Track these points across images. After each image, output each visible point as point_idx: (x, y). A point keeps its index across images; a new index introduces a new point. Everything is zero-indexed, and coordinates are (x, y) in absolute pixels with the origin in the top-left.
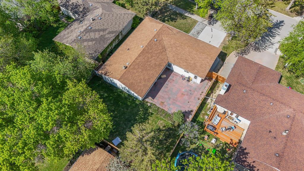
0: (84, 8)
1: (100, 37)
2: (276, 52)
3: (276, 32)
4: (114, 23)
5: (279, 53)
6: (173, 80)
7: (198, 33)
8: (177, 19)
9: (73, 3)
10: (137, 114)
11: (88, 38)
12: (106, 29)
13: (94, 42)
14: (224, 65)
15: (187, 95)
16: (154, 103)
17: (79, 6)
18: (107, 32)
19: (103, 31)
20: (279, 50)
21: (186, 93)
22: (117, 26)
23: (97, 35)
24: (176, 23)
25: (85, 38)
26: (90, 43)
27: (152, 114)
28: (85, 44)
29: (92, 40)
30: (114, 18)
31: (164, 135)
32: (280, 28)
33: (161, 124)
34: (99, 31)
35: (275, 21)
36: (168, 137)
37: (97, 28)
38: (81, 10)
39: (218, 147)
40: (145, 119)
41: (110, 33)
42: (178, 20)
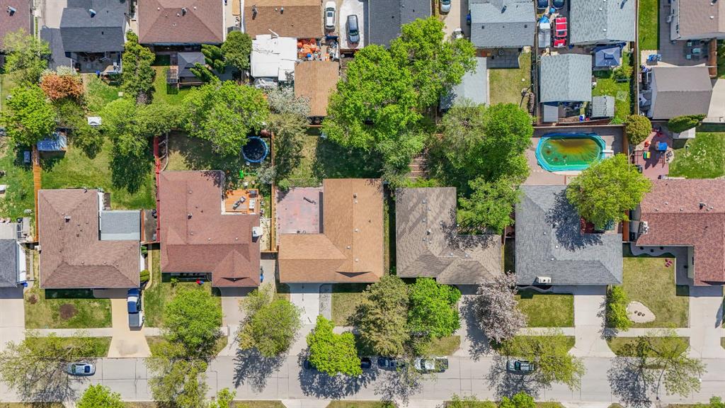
0: (458, 247)
1: (408, 218)
2: (229, 330)
3: (237, 362)
4: (408, 245)
5: (223, 329)
6: (313, 224)
7: (322, 305)
8: (358, 312)
9: (476, 246)
10: (325, 168)
11: (417, 209)
12: (410, 232)
13: (409, 208)
14: (274, 276)
15: (291, 216)
16: (317, 188)
17: (466, 247)
18: (407, 230)
19: (411, 228)
20: (226, 335)
21: (294, 217)
22: (404, 245)
23: (412, 218)
24: (354, 306)
25: (420, 205)
26: (411, 204)
27: (312, 176)
28: (415, 200)
29: (413, 209)
30: (413, 252)
31: (289, 164)
32: (236, 373)
33: (298, 172)
34: (415, 225)
35: (246, 380)
36: (285, 164)
37: (418, 226)
38: (461, 244)
39: (241, 182)
40: (315, 168)
41: (404, 231)
42: (355, 312)
